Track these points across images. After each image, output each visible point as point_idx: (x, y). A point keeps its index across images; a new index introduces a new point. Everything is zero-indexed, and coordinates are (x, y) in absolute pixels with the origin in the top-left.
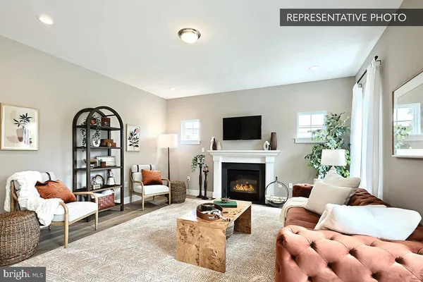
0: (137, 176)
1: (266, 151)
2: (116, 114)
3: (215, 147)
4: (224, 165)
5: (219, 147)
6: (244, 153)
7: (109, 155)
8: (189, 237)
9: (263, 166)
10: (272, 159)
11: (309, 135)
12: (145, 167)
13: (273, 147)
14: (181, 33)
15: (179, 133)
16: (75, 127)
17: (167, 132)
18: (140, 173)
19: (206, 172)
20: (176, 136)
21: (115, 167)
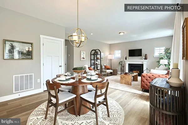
0: (103, 67)
1: (144, 60)
2: (99, 51)
3: (126, 59)
4: (129, 64)
5: (127, 59)
6: (136, 61)
7: (97, 61)
8: (123, 79)
9: (142, 65)
10: (146, 63)
11: (159, 55)
12: (105, 65)
13: (146, 59)
14: (120, 33)
15: (114, 54)
16: (91, 55)
17: (110, 54)
18: (104, 66)
19: (123, 67)
20: (114, 55)
21: (99, 64)
